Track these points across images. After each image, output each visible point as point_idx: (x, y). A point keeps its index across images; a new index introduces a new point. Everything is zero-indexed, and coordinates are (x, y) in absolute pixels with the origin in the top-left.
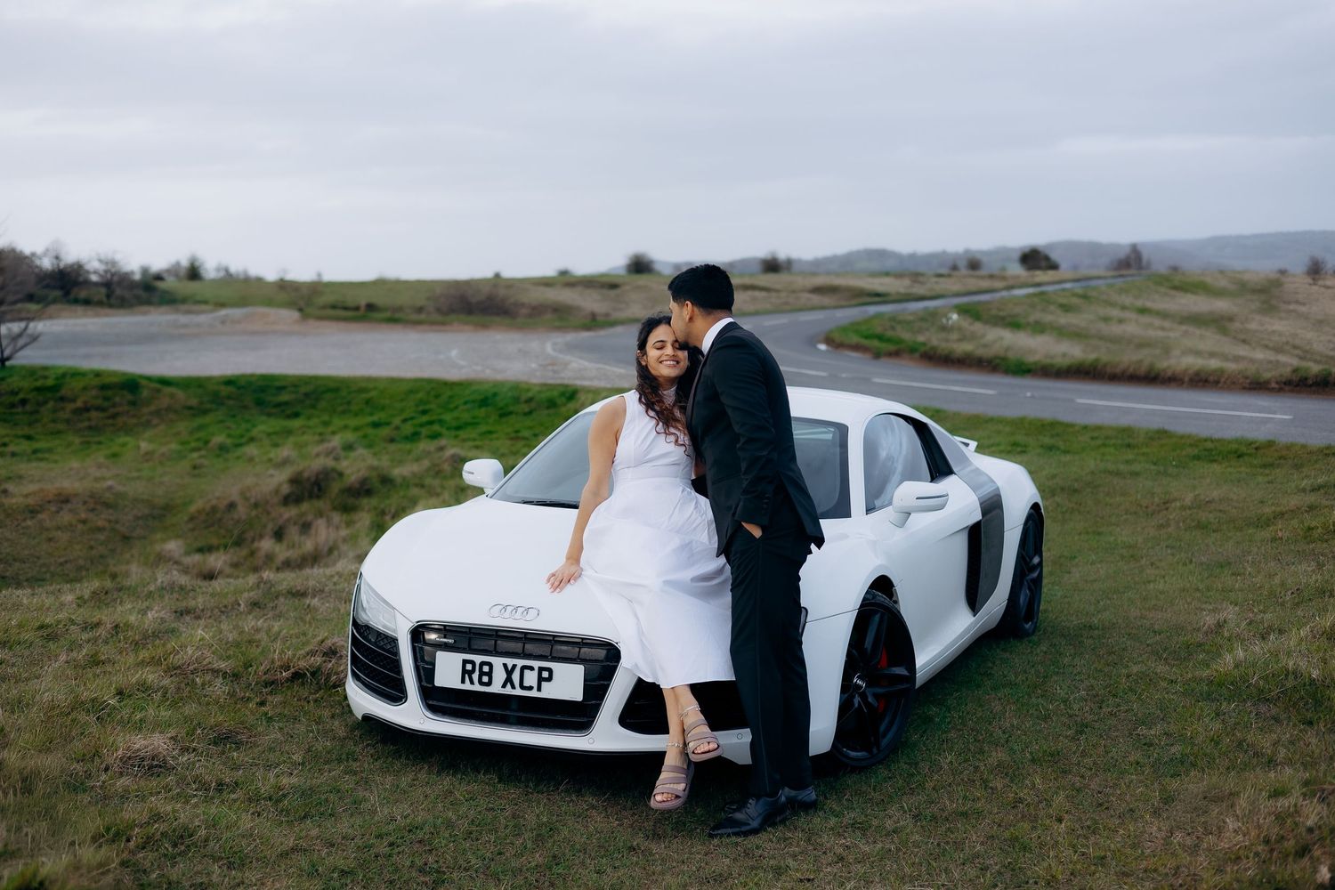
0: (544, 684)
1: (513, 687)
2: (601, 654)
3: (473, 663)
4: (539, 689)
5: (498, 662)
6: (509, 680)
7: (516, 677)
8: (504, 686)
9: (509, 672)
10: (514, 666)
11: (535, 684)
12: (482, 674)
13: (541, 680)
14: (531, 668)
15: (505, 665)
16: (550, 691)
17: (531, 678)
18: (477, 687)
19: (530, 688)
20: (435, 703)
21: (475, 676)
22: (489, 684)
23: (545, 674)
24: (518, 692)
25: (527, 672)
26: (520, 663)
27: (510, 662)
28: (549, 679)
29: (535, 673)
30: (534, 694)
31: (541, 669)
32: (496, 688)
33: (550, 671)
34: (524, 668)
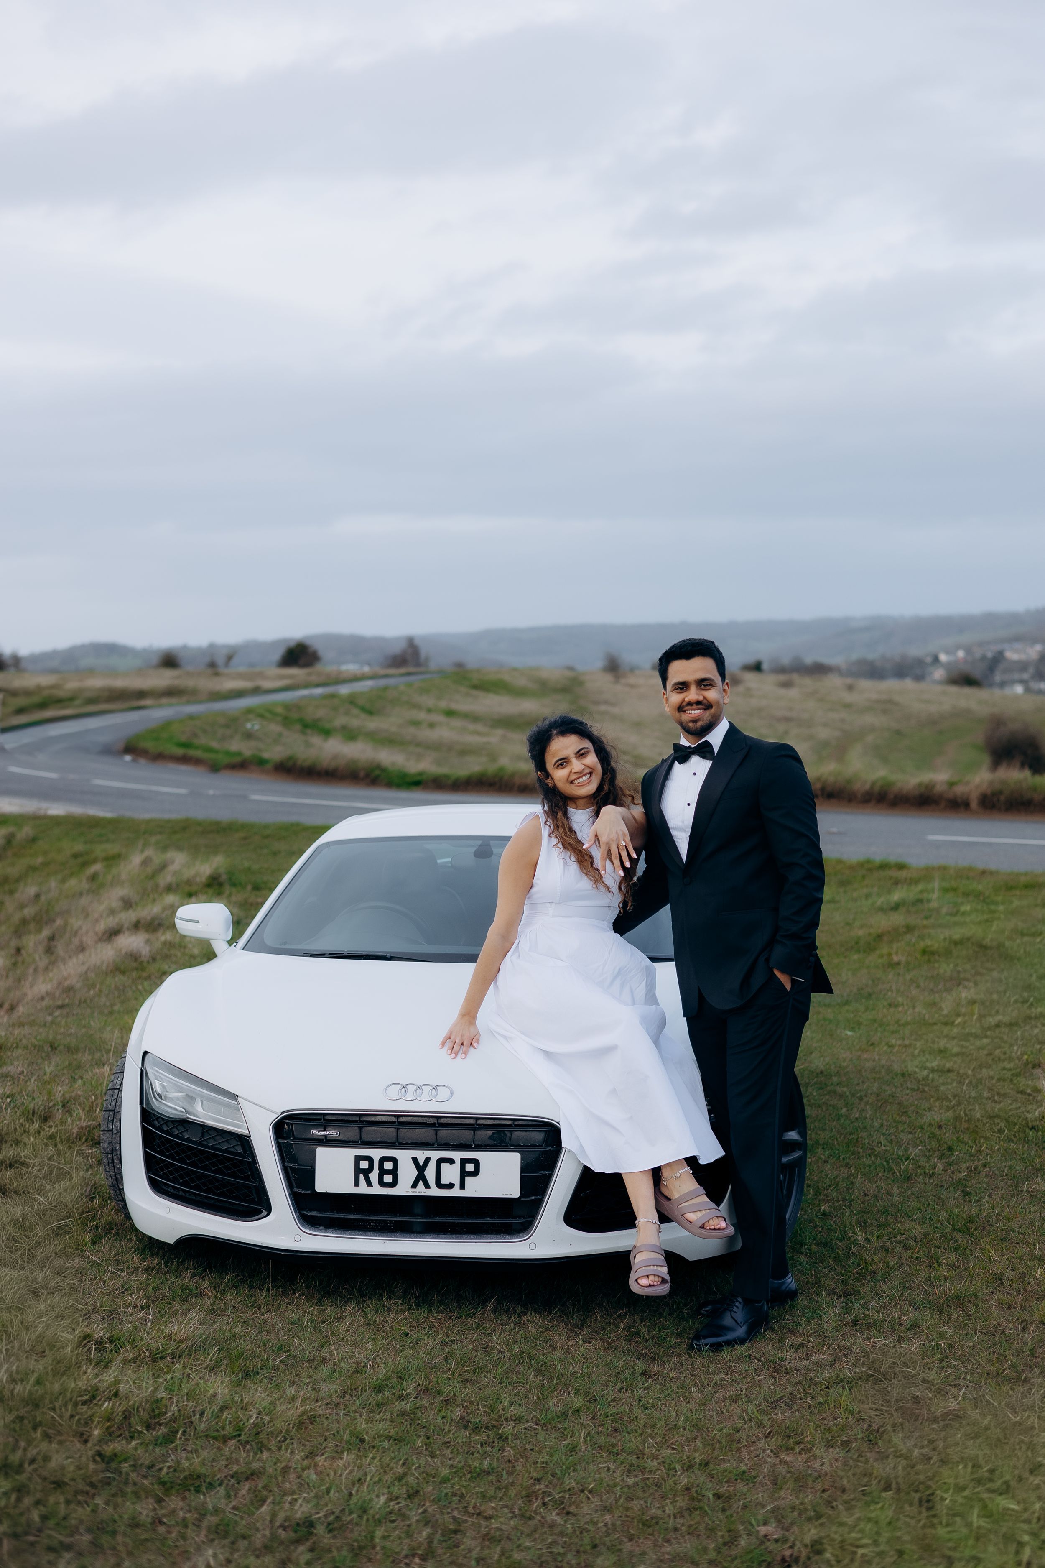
0: (468, 1179)
1: (427, 1186)
2: (538, 1136)
3: (370, 1159)
4: (462, 1186)
5: (404, 1157)
6: (421, 1177)
7: (430, 1173)
8: (414, 1185)
9: (421, 1169)
10: (428, 1160)
11: (457, 1182)
12: (383, 1172)
13: (464, 1174)
14: (451, 1161)
15: (415, 1160)
16: (475, 1188)
17: (450, 1173)
18: (377, 1190)
19: (451, 1186)
20: (315, 1214)
21: (374, 1176)
22: (394, 1184)
23: (470, 1167)
24: (435, 1192)
25: (444, 1166)
26: (435, 1155)
27: (421, 1155)
28: (476, 1173)
29: (457, 1166)
30: (456, 1192)
31: (464, 1162)
32: (404, 1188)
33: (476, 1162)
34: (440, 1162)
